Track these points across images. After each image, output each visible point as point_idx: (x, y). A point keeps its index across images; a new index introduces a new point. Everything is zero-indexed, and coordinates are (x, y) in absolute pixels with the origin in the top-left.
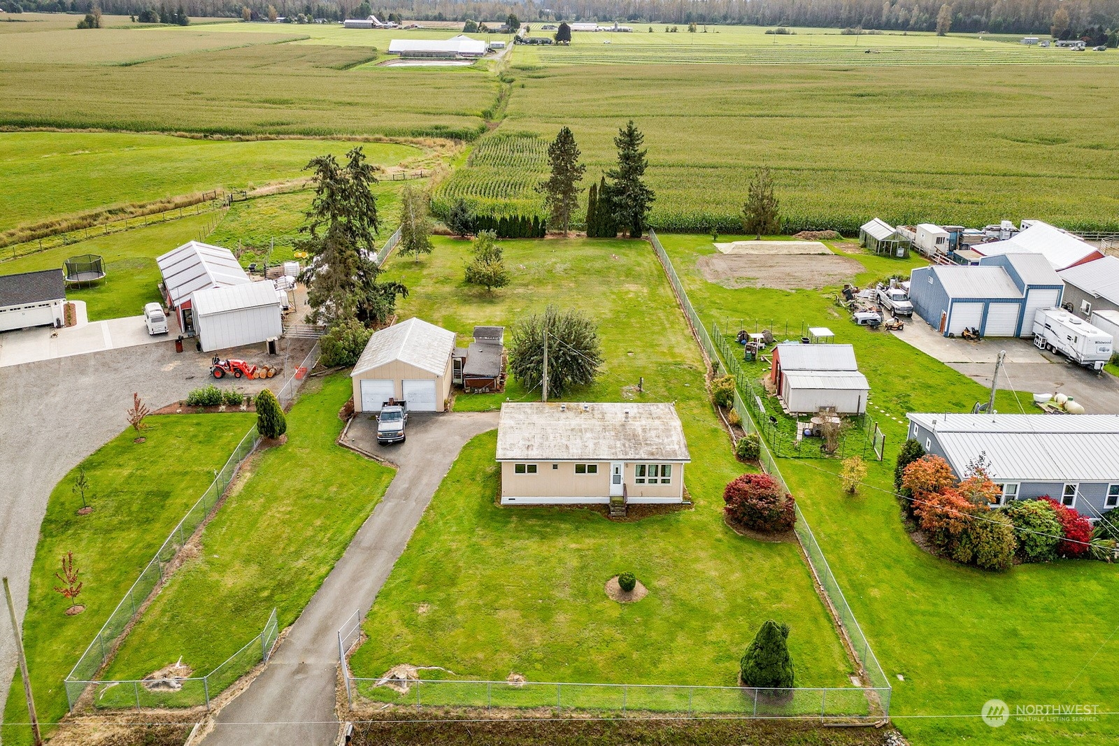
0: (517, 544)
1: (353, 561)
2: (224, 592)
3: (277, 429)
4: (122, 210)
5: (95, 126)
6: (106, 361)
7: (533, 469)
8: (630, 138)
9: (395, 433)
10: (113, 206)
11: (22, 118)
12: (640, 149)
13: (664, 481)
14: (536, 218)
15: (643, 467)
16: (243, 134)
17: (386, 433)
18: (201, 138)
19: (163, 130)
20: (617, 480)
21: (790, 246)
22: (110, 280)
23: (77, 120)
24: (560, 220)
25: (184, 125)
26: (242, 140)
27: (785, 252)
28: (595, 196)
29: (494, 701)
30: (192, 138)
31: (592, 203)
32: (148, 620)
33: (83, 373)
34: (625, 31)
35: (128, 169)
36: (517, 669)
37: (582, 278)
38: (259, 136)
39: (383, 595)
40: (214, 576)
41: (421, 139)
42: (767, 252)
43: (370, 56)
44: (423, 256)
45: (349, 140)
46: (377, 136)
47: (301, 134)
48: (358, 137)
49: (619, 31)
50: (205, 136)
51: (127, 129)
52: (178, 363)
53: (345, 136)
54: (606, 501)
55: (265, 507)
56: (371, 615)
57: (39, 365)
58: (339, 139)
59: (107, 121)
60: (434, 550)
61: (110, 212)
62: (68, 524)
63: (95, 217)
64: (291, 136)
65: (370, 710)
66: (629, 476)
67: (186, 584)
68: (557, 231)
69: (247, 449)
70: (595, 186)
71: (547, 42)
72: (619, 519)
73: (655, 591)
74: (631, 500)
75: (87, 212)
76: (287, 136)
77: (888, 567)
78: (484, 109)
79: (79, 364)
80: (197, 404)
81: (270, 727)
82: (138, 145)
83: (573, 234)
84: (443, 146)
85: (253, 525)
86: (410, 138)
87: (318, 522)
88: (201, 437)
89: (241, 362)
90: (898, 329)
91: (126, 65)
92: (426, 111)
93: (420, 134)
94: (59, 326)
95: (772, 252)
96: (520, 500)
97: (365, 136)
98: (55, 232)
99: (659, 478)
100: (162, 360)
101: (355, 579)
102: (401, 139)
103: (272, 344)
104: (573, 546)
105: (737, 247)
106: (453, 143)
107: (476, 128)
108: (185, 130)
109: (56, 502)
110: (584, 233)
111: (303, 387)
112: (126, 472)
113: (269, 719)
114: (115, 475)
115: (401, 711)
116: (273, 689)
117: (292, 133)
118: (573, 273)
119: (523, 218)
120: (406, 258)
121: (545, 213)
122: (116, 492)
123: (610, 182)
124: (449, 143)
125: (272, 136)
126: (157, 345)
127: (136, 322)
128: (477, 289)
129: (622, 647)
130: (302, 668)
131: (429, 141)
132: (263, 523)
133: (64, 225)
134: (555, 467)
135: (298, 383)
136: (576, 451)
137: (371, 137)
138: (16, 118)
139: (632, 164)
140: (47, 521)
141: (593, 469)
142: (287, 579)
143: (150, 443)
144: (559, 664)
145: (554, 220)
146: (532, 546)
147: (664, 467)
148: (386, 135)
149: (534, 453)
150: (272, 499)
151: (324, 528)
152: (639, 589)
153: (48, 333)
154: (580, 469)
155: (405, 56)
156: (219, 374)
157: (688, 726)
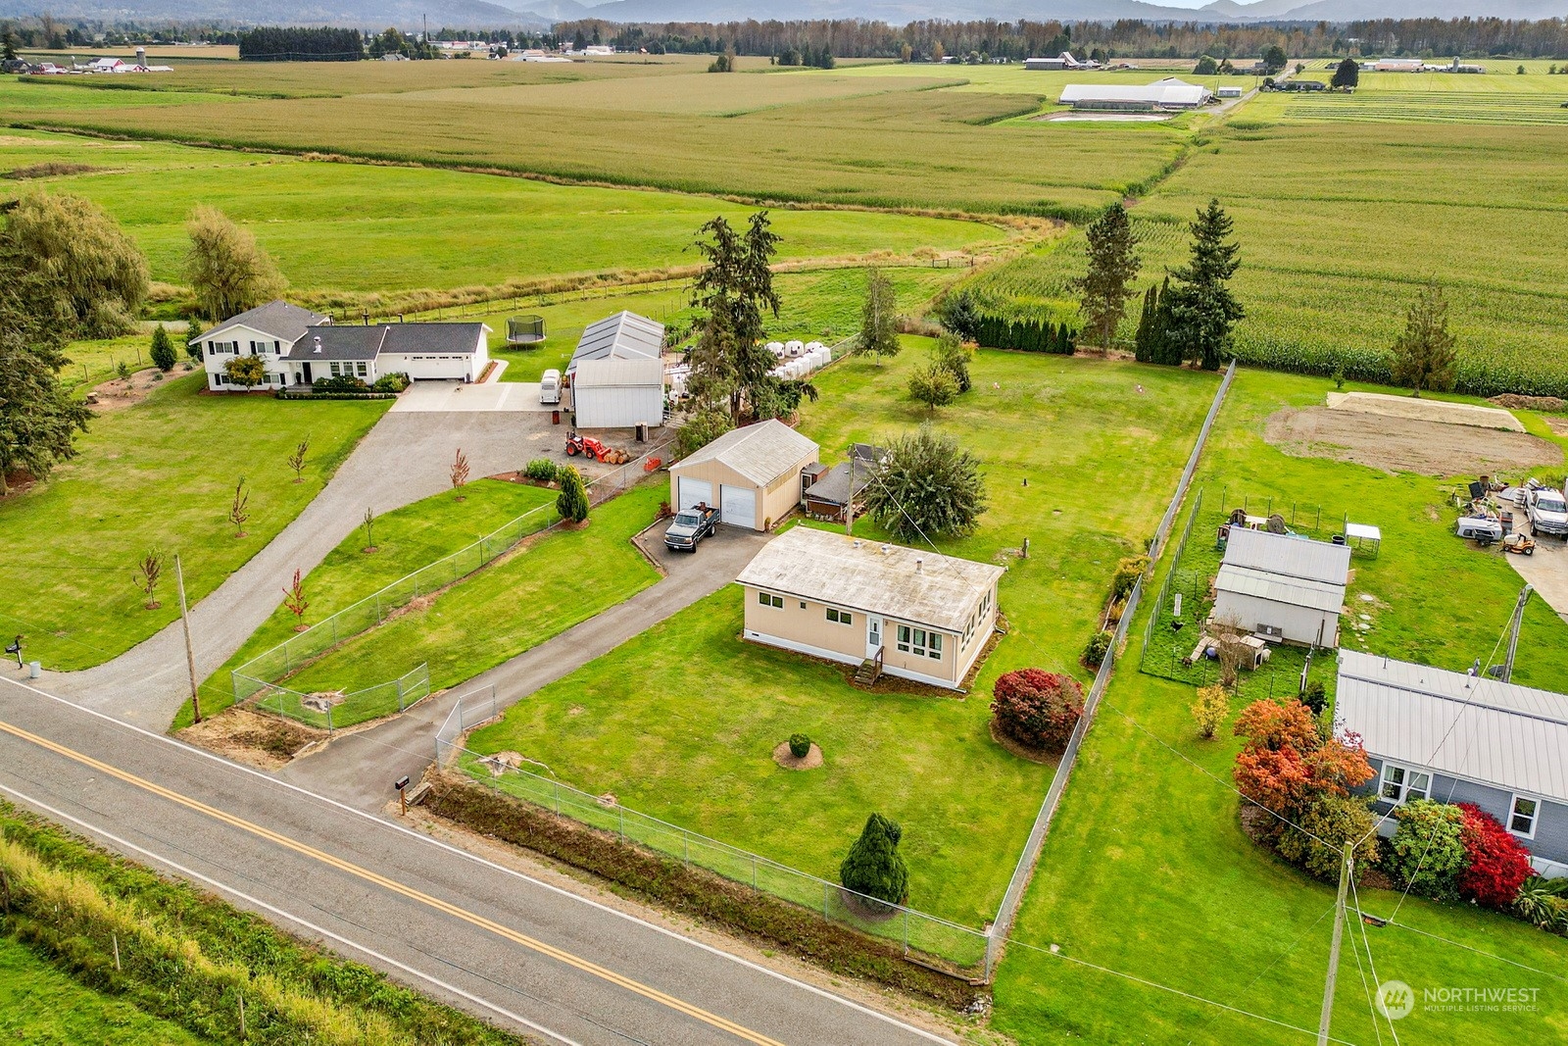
0: (725, 680)
1: (550, 650)
2: (420, 645)
3: (575, 511)
4: (613, 277)
5: (648, 184)
6: (485, 421)
7: (778, 603)
8: (1213, 225)
9: (681, 539)
10: (606, 271)
11: (583, 171)
12: (1226, 242)
13: (932, 655)
14: (1063, 327)
15: (907, 630)
16: (799, 201)
17: (674, 538)
18: (750, 204)
19: (715, 193)
20: (874, 639)
21: (1446, 410)
22: (550, 345)
23: (635, 176)
24: (1101, 331)
25: (739, 187)
26: (794, 208)
27: (1436, 417)
28: (1153, 302)
29: (570, 811)
30: (743, 203)
31: (1147, 314)
32: (344, 651)
33: (459, 428)
34: (1472, 71)
35: (647, 233)
36: (617, 791)
37: (1071, 410)
38: (815, 204)
39: (550, 689)
40: (424, 631)
41: (1010, 217)
42: (1403, 414)
43: (1033, 106)
44: (886, 360)
45: (919, 214)
46: (954, 211)
47: (863, 204)
48: (930, 211)
49: (1462, 71)
50: (757, 202)
51: (680, 189)
52: (545, 434)
53: (914, 209)
54: (858, 662)
55: (515, 583)
56: (523, 701)
57: (427, 415)
58: (907, 213)
59: (661, 179)
60: (632, 663)
61: (601, 277)
62: (350, 557)
63: (581, 281)
64: (852, 207)
65: (456, 780)
66: (890, 638)
67: (396, 632)
68: (1097, 349)
69: (542, 527)
70: (1154, 290)
71: (1315, 88)
72: (861, 685)
73: (829, 765)
74: (888, 669)
75: (577, 275)
76: (846, 207)
77: (1166, 832)
78: (1132, 181)
79: (461, 419)
80: (533, 476)
81: (365, 764)
82: (682, 208)
83: (1115, 355)
84: (1035, 228)
85: (492, 596)
86: (996, 216)
87: (549, 608)
88: (511, 509)
89: (595, 441)
90: (1523, 552)
91: (731, 116)
92: (1047, 181)
93: (1014, 211)
94: (469, 382)
95: (1410, 416)
96: (764, 638)
97: (940, 210)
98: (538, 292)
99: (927, 649)
100: (532, 430)
101: (536, 667)
102: (985, 216)
103: (639, 429)
104: (782, 697)
105: (1352, 400)
106: (1051, 225)
107: (1097, 206)
108: (738, 194)
109: (354, 538)
110: (1134, 355)
111: (645, 479)
112: (426, 525)
113: (371, 757)
114: (417, 525)
115: (482, 790)
116: (391, 735)
117: (853, 203)
118: (1061, 402)
119: (1046, 325)
120: (861, 360)
121: (1081, 322)
122: (406, 540)
123: (1176, 284)
124: (1046, 224)
125: (830, 205)
126: (540, 414)
127: (533, 389)
128: (922, 405)
129: (742, 807)
130: (428, 727)
131: (1020, 220)
132: (501, 597)
133: (549, 285)
134: (803, 606)
135: (642, 473)
136: (835, 592)
137: (946, 212)
138: (576, 171)
139: (1211, 263)
140: (336, 551)
141: (846, 619)
142: (479, 649)
143: (466, 503)
144: (660, 800)
145: (1089, 332)
146: (739, 686)
147: (933, 636)
148: (967, 211)
149: (781, 584)
150: (528, 577)
151: (550, 615)
152: (815, 757)
153: (456, 386)
154: (832, 615)
155: (1079, 107)
156: (574, 451)
157: (747, 902)
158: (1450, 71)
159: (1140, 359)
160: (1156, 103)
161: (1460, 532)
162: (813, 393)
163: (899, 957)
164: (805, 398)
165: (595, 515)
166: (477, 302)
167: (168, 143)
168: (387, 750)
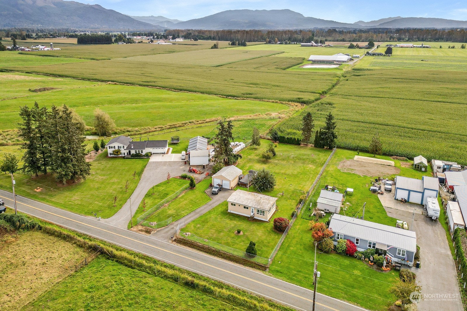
0: (225, 219)
1: (192, 214)
2: (168, 213)
3: (193, 186)
4: (193, 122)
5: (198, 92)
6: (171, 164)
7: (235, 205)
8: (330, 118)
9: (215, 192)
10: (191, 121)
11: (181, 88)
12: (333, 121)
13: (263, 215)
14: (298, 139)
15: (258, 210)
16: (237, 97)
17: (214, 191)
19: (216, 94)
20: (252, 212)
21: (378, 161)
22: (181, 143)
23: (194, 89)
24: (306, 140)
25: (222, 93)
26: (236, 99)
27: (376, 162)
28: (318, 134)
29: (200, 242)
30: (223, 97)
31: (316, 136)
32: (154, 214)
33: (165, 166)
34: (427, 47)
35: (200, 109)
36: (207, 239)
37: (297, 160)
38: (241, 98)
39: (193, 221)
40: (168, 211)
41: (290, 103)
42: (369, 162)
43: (301, 61)
44: (257, 147)
45: (268, 101)
46: (276, 101)
47: (254, 98)
48: (270, 101)
49: (424, 47)
50: (226, 97)
51: (206, 93)
52: (184, 167)
53: (266, 100)
54: (249, 216)
55: (183, 201)
56: (189, 224)
57: (157, 162)
58: (265, 101)
59: (202, 90)
60: (208, 216)
61: (190, 122)
62: (150, 196)
63: (185, 124)
64: (251, 99)
65: (180, 237)
66: (255, 212)
67: (163, 211)
68: (306, 144)
69: (186, 189)
70: (318, 131)
71: (380, 55)
72: (250, 221)
73: (244, 235)
74: (255, 218)
75: (184, 122)
76: (249, 99)
77: (301, 245)
78: (323, 90)
79: (165, 163)
80: (182, 177)
81: (164, 235)
82: (207, 99)
83: (310, 145)
84: (297, 106)
85: (179, 204)
86: (287, 102)
87: (191, 206)
88: (179, 185)
89: (195, 169)
90: (381, 194)
91: (219, 66)
92: (301, 90)
93: (291, 101)
94: (165, 154)
95: (371, 162)
96: (232, 212)
97: (273, 100)
98: (175, 127)
99: (262, 214)
100: (181, 166)
101: (190, 217)
102: (284, 102)
103: (204, 166)
104: (236, 223)
105: (359, 158)
106: (300, 105)
107: (313, 99)
108: (222, 95)
109: (149, 191)
111: (206, 177)
112: (163, 188)
113: (164, 233)
114: (161, 188)
115: (184, 239)
116: (167, 230)
117: (251, 98)
118: (295, 159)
119: (294, 138)
120: (252, 147)
121: (302, 138)
122: (160, 192)
123: (323, 130)
125: (245, 99)
126: (182, 162)
127: (179, 155)
128: (265, 159)
129: (229, 241)
130: (173, 228)
131: (293, 103)
132: (181, 204)
133: (178, 125)
134: (239, 206)
135: (205, 176)
136: (245, 203)
137: (274, 101)
138: (180, 88)
139: (330, 126)
140: (146, 194)
141: (247, 208)
142: (179, 214)
143: (170, 184)
144: (215, 240)
145: (304, 141)
146: (228, 221)
147: (263, 211)
148: (280, 101)
149: (235, 202)
150: (185, 200)
151: (191, 207)
152: (241, 233)
153: (162, 155)
154: (245, 207)
155: (314, 62)
156: (190, 171)
157: (231, 256)
158: (421, 47)
159: (315, 146)
160: (335, 61)
161: (371, 190)
162: (241, 157)
163: (255, 263)
164: (239, 158)
165: (197, 186)
166: (161, 130)
167: (70, 78)
168: (167, 232)
